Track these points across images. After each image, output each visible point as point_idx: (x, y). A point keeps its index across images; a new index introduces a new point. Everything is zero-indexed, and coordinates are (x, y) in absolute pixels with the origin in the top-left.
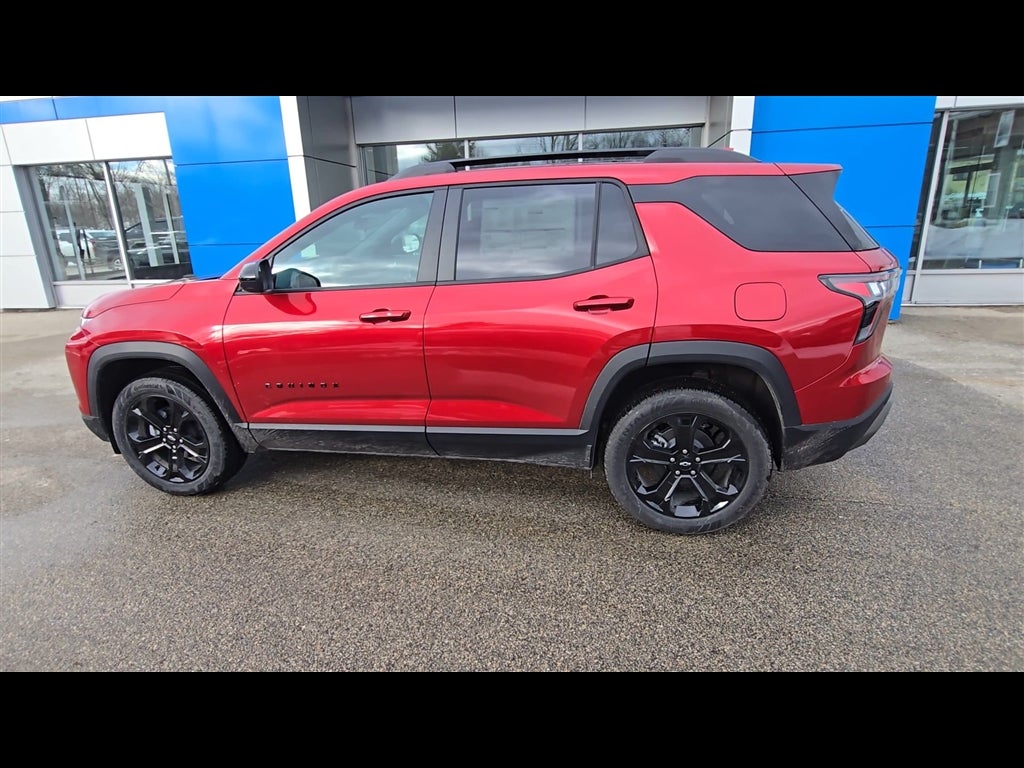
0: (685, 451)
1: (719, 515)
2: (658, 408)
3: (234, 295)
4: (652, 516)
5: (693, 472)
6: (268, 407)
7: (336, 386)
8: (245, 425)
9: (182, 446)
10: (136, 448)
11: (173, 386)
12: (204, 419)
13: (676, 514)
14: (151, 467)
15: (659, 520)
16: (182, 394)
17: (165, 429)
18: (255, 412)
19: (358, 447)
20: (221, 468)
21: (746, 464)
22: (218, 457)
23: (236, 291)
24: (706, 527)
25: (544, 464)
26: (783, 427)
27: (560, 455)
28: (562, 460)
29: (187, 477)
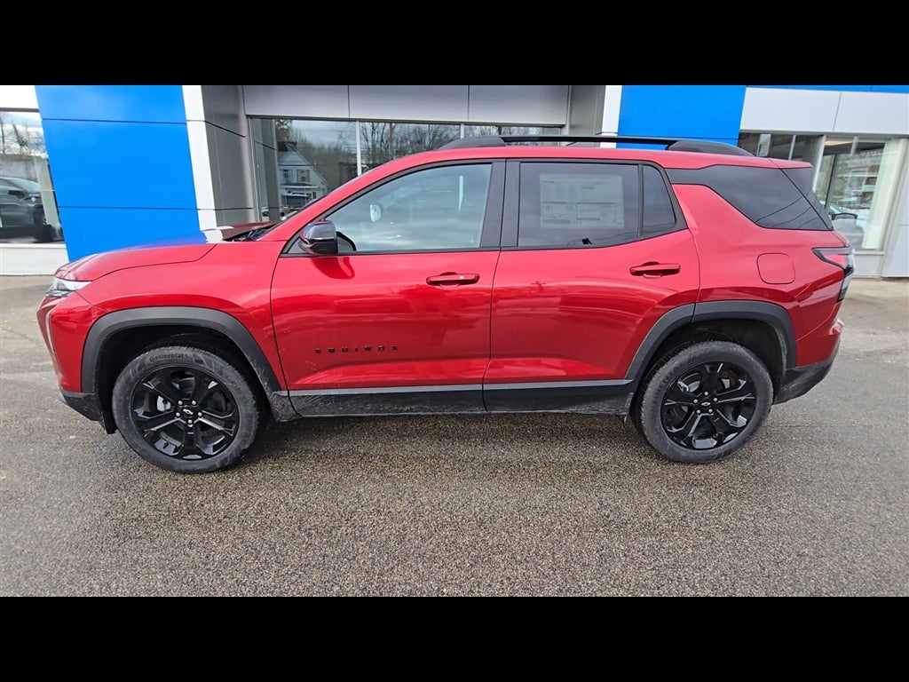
0: (706, 393)
1: (730, 445)
2: (694, 358)
3: (279, 257)
4: (678, 450)
5: (710, 410)
6: (315, 372)
7: (395, 348)
8: (285, 393)
9: (202, 420)
10: (141, 425)
11: (201, 355)
12: (238, 390)
13: (697, 447)
14: (160, 445)
15: (683, 454)
16: (212, 362)
17: (180, 402)
18: (299, 378)
19: (407, 408)
20: (250, 440)
21: (755, 401)
22: (249, 428)
23: (282, 253)
24: (719, 456)
25: (584, 412)
26: (785, 370)
27: (601, 403)
28: (604, 408)
29: (206, 453)
